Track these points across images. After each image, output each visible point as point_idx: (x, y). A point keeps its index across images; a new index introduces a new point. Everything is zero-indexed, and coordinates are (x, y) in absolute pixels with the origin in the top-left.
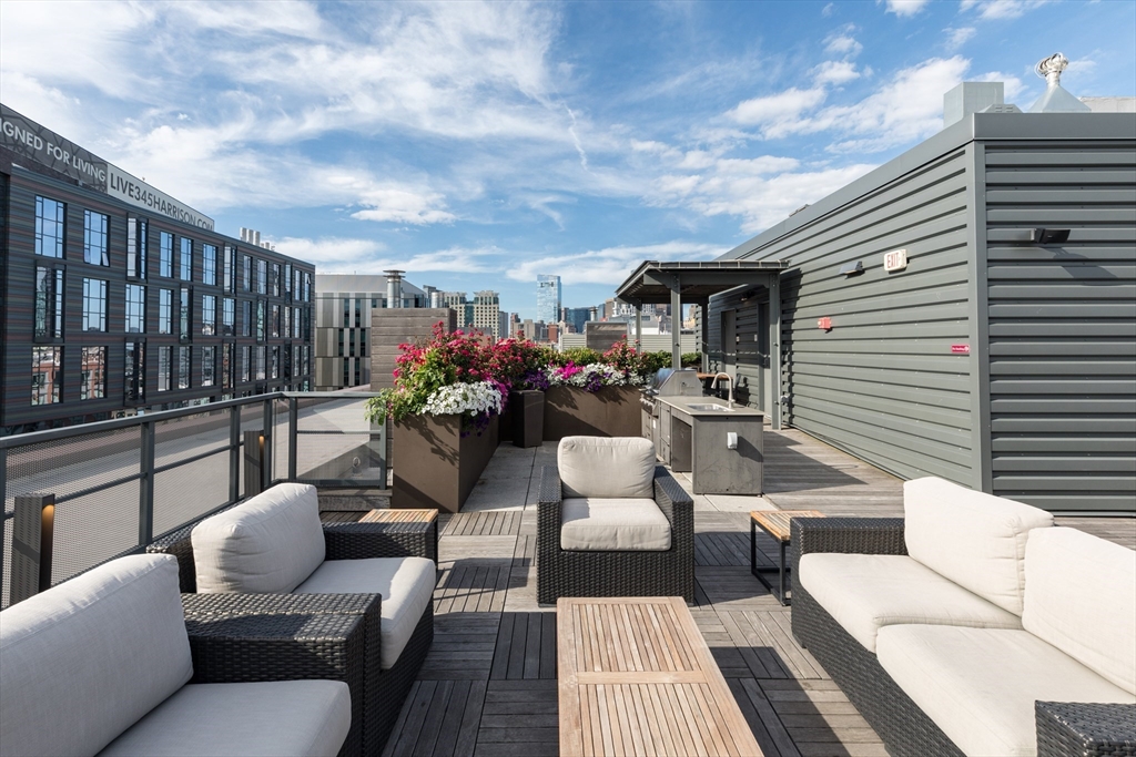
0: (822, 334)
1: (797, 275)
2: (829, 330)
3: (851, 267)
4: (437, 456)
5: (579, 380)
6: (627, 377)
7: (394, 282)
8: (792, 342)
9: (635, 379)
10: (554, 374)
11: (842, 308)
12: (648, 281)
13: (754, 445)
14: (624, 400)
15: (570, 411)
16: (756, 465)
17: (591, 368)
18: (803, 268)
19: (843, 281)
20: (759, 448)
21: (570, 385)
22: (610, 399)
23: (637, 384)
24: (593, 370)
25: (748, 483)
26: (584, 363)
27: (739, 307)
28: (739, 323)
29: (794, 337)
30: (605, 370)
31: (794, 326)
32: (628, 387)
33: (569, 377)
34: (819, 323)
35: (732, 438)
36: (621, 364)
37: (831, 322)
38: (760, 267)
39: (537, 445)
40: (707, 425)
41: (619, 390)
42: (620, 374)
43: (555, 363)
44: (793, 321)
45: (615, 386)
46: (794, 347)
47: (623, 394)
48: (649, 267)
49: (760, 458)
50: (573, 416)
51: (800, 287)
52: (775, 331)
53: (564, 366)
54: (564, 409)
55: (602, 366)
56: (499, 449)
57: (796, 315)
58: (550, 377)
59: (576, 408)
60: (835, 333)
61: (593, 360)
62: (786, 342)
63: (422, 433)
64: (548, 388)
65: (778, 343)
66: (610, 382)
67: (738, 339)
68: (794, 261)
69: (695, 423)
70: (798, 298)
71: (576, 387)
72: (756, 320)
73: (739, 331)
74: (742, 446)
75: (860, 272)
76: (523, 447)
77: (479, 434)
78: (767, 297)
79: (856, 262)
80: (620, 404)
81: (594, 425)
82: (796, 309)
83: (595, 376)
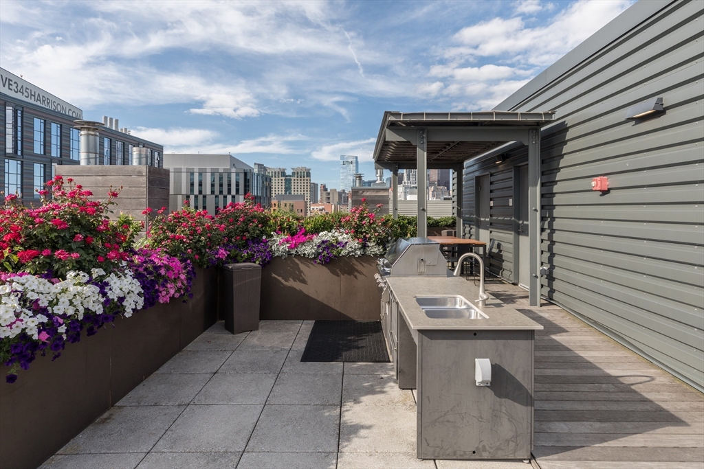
0: (595, 198)
1: (563, 129)
2: (605, 193)
3: (648, 107)
5: (308, 250)
6: (364, 247)
7: (88, 135)
8: (553, 207)
9: (374, 249)
10: (279, 244)
11: (627, 163)
13: (519, 377)
14: (360, 273)
15: (297, 285)
16: (522, 412)
17: (325, 235)
18: (569, 121)
19: (630, 129)
20: (527, 383)
21: (297, 256)
22: (344, 272)
23: (375, 255)
24: (325, 238)
25: (508, 441)
26: (316, 231)
27: (493, 171)
28: (493, 187)
29: (556, 200)
30: (340, 238)
31: (556, 189)
32: (365, 258)
33: (296, 246)
34: (593, 184)
35: (482, 370)
36: (357, 231)
37: (608, 182)
38: (520, 119)
39: (253, 328)
40: (442, 345)
41: (354, 261)
42: (355, 244)
43: (282, 229)
44: (555, 182)
45: (350, 257)
46: (556, 212)
47: (358, 266)
48: (392, 118)
49: (528, 400)
50: (301, 292)
51: (565, 143)
52: (534, 194)
53: (293, 235)
54: (291, 283)
55: (336, 234)
57: (559, 176)
58: (274, 248)
59: (304, 282)
60: (613, 197)
61: (327, 226)
62: (547, 207)
64: (270, 262)
65: (538, 208)
66: (344, 252)
67: (492, 203)
68: (559, 113)
69: (421, 341)
70: (562, 156)
71: (304, 258)
72: (512, 183)
73: (493, 195)
74: (501, 381)
75: (658, 113)
76: (233, 333)
78: (526, 158)
79: (654, 99)
80: (356, 277)
81: (325, 302)
82: (559, 169)
83: (328, 246)
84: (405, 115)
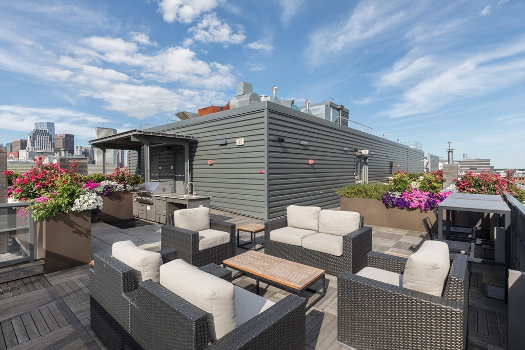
0: (208, 166)
1: (197, 142)
2: (211, 165)
3: (223, 142)
4: (77, 234)
5: (99, 190)
6: (125, 187)
8: (193, 169)
9: (129, 187)
10: (84, 187)
11: (218, 157)
12: (133, 139)
14: (123, 198)
18: (199, 140)
19: (218, 147)
22: (116, 199)
23: (130, 190)
24: (105, 184)
26: (99, 180)
27: (160, 153)
29: (194, 167)
30: (113, 184)
31: (194, 163)
32: (126, 192)
34: (208, 162)
36: (121, 181)
37: (212, 162)
38: (184, 138)
40: (193, 203)
41: (121, 194)
42: (122, 186)
43: (82, 181)
44: (193, 161)
45: (119, 192)
47: (123, 196)
48: (137, 132)
51: (197, 147)
52: (187, 164)
55: (110, 182)
57: (195, 158)
60: (214, 166)
61: (104, 179)
62: (191, 169)
63: (66, 223)
65: (188, 170)
66: (117, 190)
67: (160, 168)
68: (195, 136)
69: (188, 203)
70: (196, 152)
72: (173, 159)
73: (160, 164)
75: (226, 144)
78: (184, 150)
79: (225, 140)
80: (121, 200)
81: (107, 213)
82: (195, 156)
83: (107, 187)
84: (144, 132)
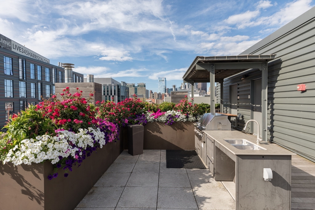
0: (299, 94)
1: (279, 62)
2: (303, 92)
4: (27, 196)
5: (163, 119)
6: (187, 117)
7: (68, 70)
8: (273, 98)
9: (192, 118)
10: (150, 116)
12: (198, 68)
13: (284, 177)
14: (185, 129)
15: (158, 135)
16: (286, 193)
17: (169, 112)
18: (283, 59)
20: (288, 180)
21: (158, 121)
22: (179, 129)
23: (192, 121)
24: (170, 114)
25: (279, 206)
26: (165, 110)
27: (239, 83)
28: (239, 90)
29: (275, 96)
30: (176, 114)
31: (275, 90)
32: (188, 122)
33: (157, 117)
34: (298, 87)
35: (267, 174)
36: (184, 111)
37: (306, 87)
38: (259, 58)
39: (141, 153)
40: (248, 162)
41: (183, 124)
42: (183, 116)
43: (151, 110)
44: (275, 87)
45: (181, 122)
46: (275, 101)
47: (185, 126)
48: (199, 59)
49: (288, 187)
50: (160, 137)
51: (280, 69)
52: (265, 93)
53: (155, 112)
54: (155, 133)
55: (175, 112)
56: (121, 156)
57: (277, 84)
58: (148, 118)
59: (161, 133)
60: (308, 93)
61: (170, 108)
62: (271, 98)
63: (14, 178)
64: (147, 124)
65: (266, 99)
66: (178, 120)
67: (239, 97)
68: (278, 55)
69: (238, 160)
70: (278, 75)
71: (161, 122)
72: (250, 88)
73: (239, 94)
74: (276, 180)
76: (132, 155)
77: (66, 175)
78: (260, 75)
80: (184, 131)
81: (170, 142)
82: (276, 81)
83: (170, 117)
